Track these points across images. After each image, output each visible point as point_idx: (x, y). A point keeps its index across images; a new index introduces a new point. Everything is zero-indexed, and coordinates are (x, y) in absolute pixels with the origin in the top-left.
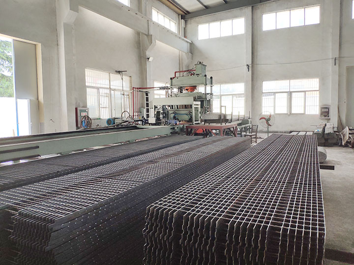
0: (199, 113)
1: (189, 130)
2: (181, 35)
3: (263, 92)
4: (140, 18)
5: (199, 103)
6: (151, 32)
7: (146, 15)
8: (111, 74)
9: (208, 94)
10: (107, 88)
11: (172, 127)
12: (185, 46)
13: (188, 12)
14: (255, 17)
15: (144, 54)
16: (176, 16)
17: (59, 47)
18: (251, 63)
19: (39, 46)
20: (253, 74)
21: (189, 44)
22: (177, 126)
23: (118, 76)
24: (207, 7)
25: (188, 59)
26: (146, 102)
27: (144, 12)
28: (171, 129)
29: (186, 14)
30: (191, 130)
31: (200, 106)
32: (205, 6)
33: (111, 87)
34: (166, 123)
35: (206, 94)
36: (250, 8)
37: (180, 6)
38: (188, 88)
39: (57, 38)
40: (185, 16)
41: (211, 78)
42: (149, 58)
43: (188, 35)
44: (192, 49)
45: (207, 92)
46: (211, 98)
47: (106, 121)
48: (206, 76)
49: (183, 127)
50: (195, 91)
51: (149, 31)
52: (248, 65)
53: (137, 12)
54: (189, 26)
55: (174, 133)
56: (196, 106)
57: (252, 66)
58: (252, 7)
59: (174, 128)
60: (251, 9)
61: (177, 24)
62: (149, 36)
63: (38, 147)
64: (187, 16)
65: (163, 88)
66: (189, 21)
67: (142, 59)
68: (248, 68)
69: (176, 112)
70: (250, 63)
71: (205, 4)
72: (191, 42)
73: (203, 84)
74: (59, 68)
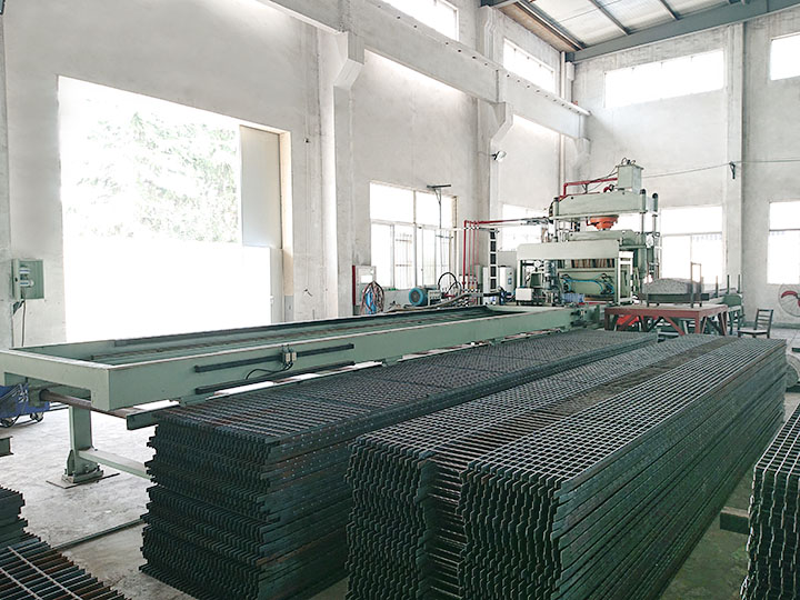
0: (628, 277)
1: (612, 317)
2: (565, 98)
4: (481, 65)
5: (630, 255)
6: (504, 97)
7: (491, 58)
8: (417, 193)
9: (648, 234)
10: (408, 224)
11: (573, 310)
12: (574, 123)
13: (582, 44)
14: (752, 49)
15: (486, 144)
16: (553, 54)
17: (323, 138)
18: (740, 159)
19: (287, 137)
20: (744, 185)
21: (582, 118)
22: (584, 309)
23: (432, 198)
24: (628, 31)
25: (580, 152)
26: (490, 253)
27: (487, 52)
28: (572, 314)
29: (578, 49)
30: (616, 317)
31: (631, 263)
32: (625, 29)
33: (418, 222)
34: (557, 302)
35: (644, 234)
36: (739, 28)
37: (567, 33)
38: (598, 220)
39: (320, 120)
40: (575, 52)
41: (655, 196)
42: (495, 156)
43: (580, 97)
44: (591, 130)
45: (645, 231)
46: (656, 243)
47: (408, 295)
48: (644, 192)
49: (597, 309)
50: (615, 227)
51: (498, 95)
52: (732, 164)
53: (477, 54)
54: (583, 77)
55: (578, 324)
56: (624, 263)
57: (744, 168)
58: (745, 23)
59: (578, 313)
60: (741, 30)
61: (556, 74)
62: (497, 105)
63: (352, 346)
64: (579, 55)
65: (536, 221)
66: (583, 66)
67: (482, 157)
68: (733, 172)
69: (570, 275)
70: (737, 158)
71: (625, 24)
72: (587, 113)
73: (635, 210)
74: (322, 183)
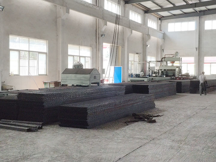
3: (204, 62)
8: (135, 54)
13: (163, 16)
15: (146, 43)
16: (156, 19)
18: (198, 47)
21: (163, 34)
25: (162, 42)
32: (173, 14)
33: (134, 60)
36: (198, 17)
38: (172, 62)
40: (161, 18)
41: (181, 58)
42: (147, 46)
43: (162, 29)
51: (148, 33)
54: (163, 24)
56: (177, 70)
61: (157, 23)
68: (196, 50)
69: (167, 72)
